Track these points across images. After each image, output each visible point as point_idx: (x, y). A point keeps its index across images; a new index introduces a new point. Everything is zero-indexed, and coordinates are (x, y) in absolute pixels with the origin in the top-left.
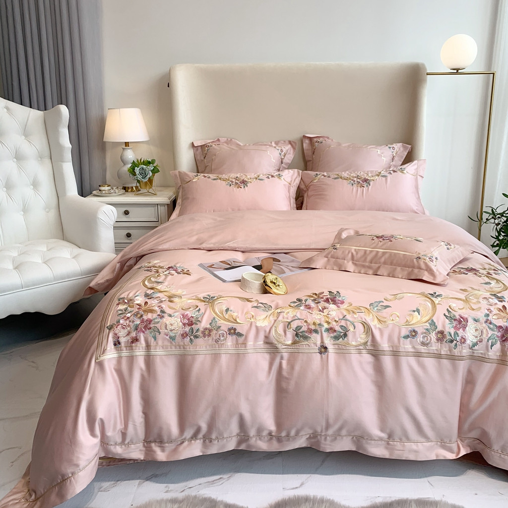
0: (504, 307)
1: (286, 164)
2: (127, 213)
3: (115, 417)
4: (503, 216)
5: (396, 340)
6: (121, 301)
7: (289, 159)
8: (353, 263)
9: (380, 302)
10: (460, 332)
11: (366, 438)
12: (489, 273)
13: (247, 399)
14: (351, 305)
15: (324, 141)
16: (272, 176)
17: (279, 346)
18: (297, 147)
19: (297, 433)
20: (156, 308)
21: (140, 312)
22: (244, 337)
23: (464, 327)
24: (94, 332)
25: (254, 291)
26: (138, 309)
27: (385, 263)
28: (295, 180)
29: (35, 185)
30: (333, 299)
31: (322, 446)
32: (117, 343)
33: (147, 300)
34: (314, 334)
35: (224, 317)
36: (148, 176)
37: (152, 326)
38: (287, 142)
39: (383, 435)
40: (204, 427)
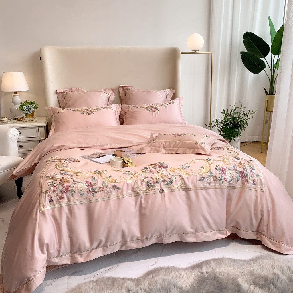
0: (240, 162)
1: (111, 101)
2: (20, 133)
3: (54, 242)
4: (222, 123)
5: (195, 182)
6: (48, 178)
7: (112, 99)
8: (164, 148)
9: (185, 165)
10: (224, 175)
11: (185, 233)
12: (228, 148)
13: (126, 221)
14: (172, 168)
15: (130, 89)
16: (106, 108)
17: (140, 192)
18: (116, 92)
19: (151, 237)
20: (70, 180)
21: (62, 182)
22: (121, 189)
23: (225, 173)
24: (36, 196)
26: (60, 181)
27: (180, 147)
28: (118, 110)
30: (162, 166)
31: (164, 241)
32: (51, 201)
33: (63, 176)
34: (157, 184)
35: (109, 180)
36: (32, 111)
37: (70, 189)
38: (110, 89)
39: (193, 231)
40: (104, 240)
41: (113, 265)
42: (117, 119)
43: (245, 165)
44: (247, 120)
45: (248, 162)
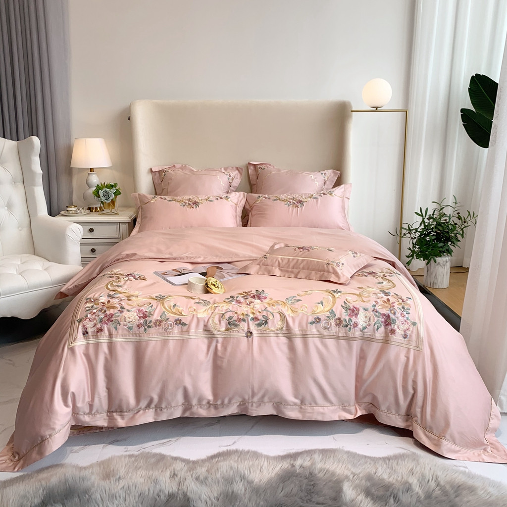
0: (388, 300)
1: (234, 187)
2: (91, 230)
3: (84, 392)
5: (304, 324)
6: (89, 300)
7: (236, 183)
8: (279, 269)
9: (294, 297)
10: (354, 319)
11: (283, 403)
12: (384, 276)
13: (190, 374)
14: (272, 300)
15: (266, 168)
16: (221, 198)
17: (215, 332)
18: (243, 173)
19: (230, 402)
20: (117, 305)
21: (104, 308)
22: (187, 326)
23: (357, 315)
24: (67, 325)
25: (198, 292)
26: (103, 306)
27: (303, 268)
28: (241, 201)
29: (9, 206)
30: (258, 296)
31: (249, 411)
32: (85, 333)
33: (110, 299)
34: (243, 323)
35: (172, 311)
36: (111, 198)
37: (113, 319)
38: (235, 168)
39: (297, 401)
40: (156, 398)
41: (172, 438)
43: (394, 304)
44: (464, 228)
45: (403, 300)
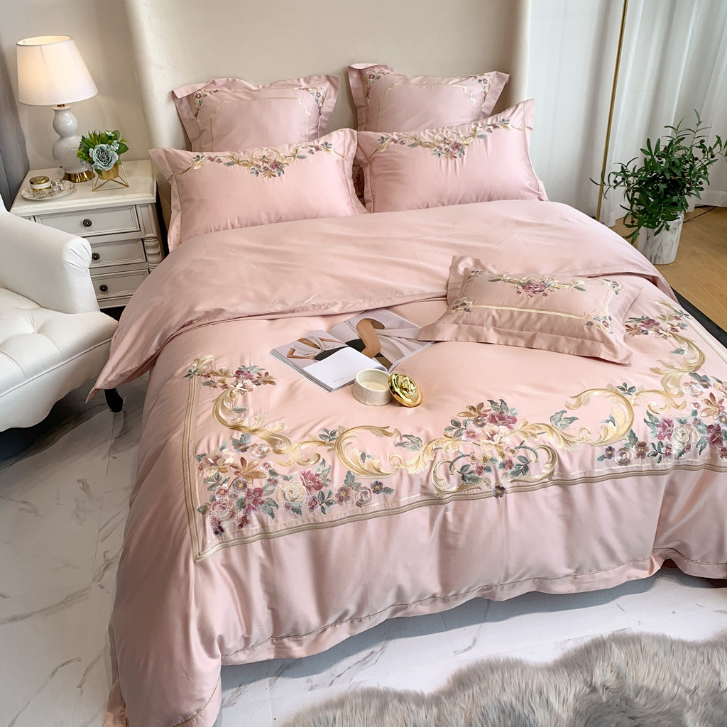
0: (712, 395)
1: (327, 114)
2: (87, 223)
5: (588, 463)
6: (203, 461)
7: (329, 107)
8: (495, 330)
9: (563, 412)
10: (665, 441)
11: (551, 578)
12: (672, 328)
13: (406, 567)
14: (527, 423)
15: (382, 75)
16: (317, 149)
17: (443, 496)
18: (339, 86)
19: (468, 591)
20: (261, 469)
21: (241, 479)
22: (394, 492)
23: (670, 435)
24: (179, 519)
26: (236, 473)
27: (541, 330)
28: (349, 149)
31: (498, 596)
32: (219, 530)
33: (242, 455)
34: (486, 474)
35: (362, 468)
36: (113, 162)
37: (264, 498)
38: (323, 77)
39: (570, 571)
40: (352, 608)
41: (373, 646)
42: (348, 179)
43: (723, 404)
44: (707, 164)
